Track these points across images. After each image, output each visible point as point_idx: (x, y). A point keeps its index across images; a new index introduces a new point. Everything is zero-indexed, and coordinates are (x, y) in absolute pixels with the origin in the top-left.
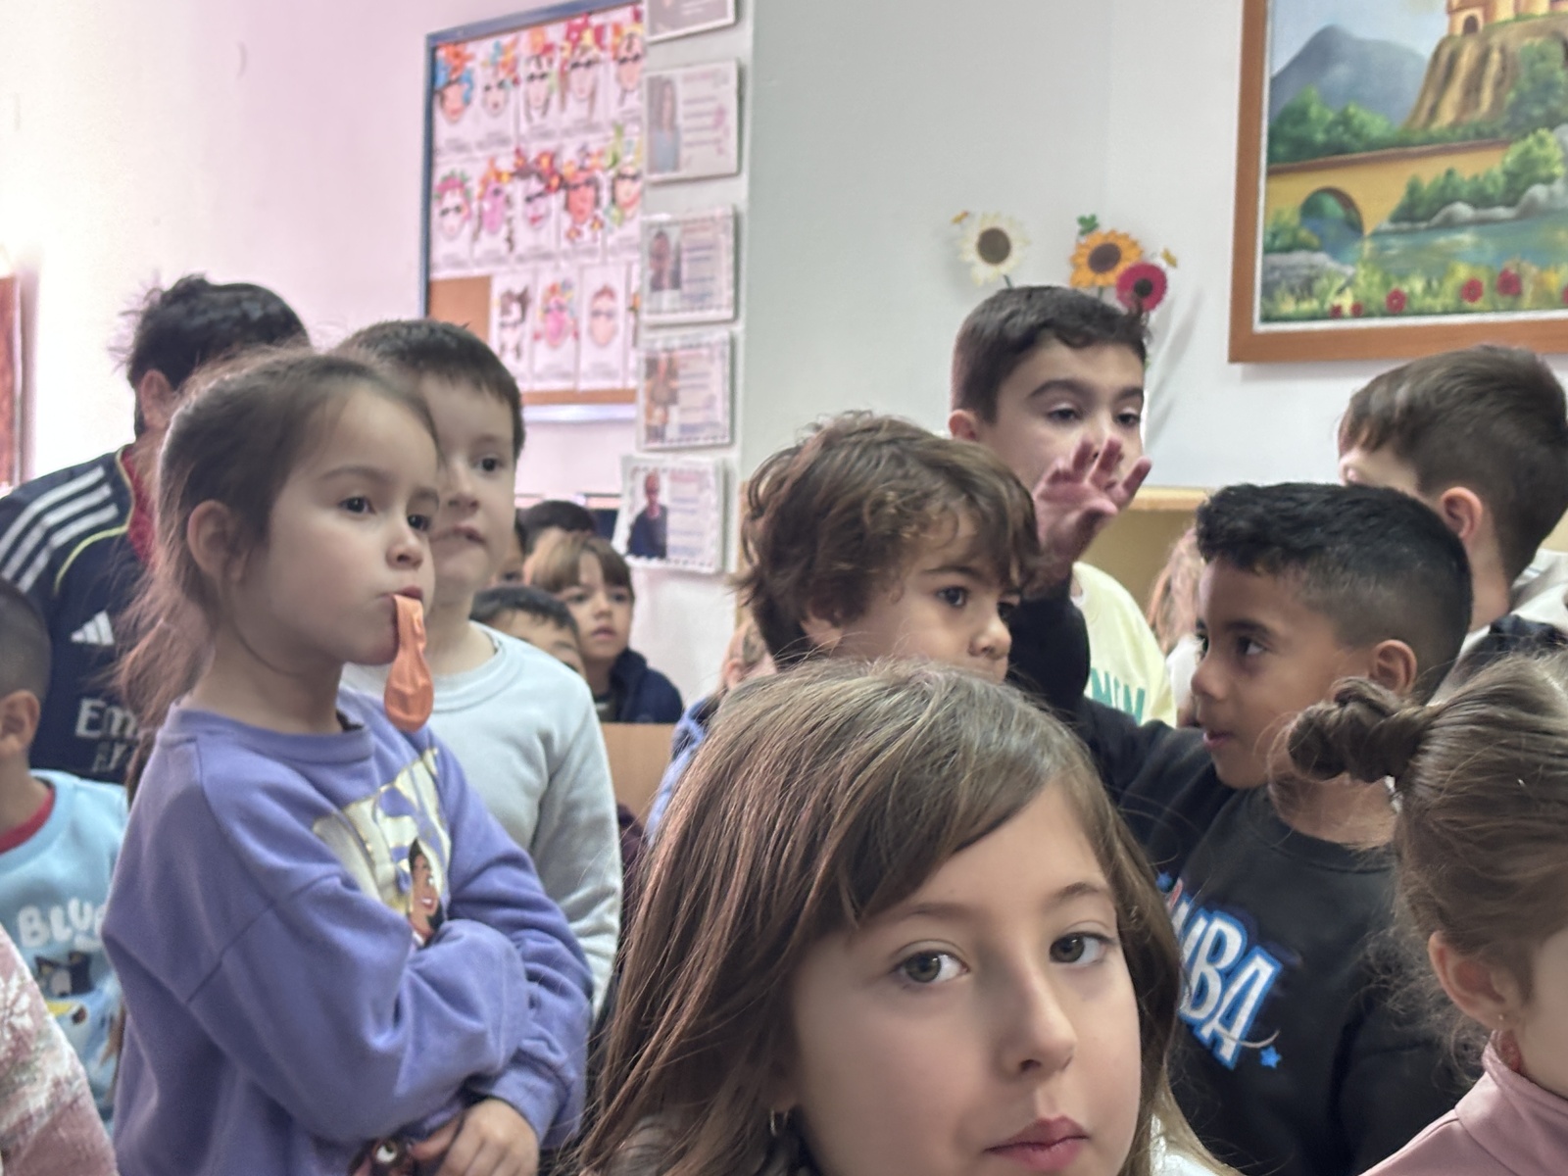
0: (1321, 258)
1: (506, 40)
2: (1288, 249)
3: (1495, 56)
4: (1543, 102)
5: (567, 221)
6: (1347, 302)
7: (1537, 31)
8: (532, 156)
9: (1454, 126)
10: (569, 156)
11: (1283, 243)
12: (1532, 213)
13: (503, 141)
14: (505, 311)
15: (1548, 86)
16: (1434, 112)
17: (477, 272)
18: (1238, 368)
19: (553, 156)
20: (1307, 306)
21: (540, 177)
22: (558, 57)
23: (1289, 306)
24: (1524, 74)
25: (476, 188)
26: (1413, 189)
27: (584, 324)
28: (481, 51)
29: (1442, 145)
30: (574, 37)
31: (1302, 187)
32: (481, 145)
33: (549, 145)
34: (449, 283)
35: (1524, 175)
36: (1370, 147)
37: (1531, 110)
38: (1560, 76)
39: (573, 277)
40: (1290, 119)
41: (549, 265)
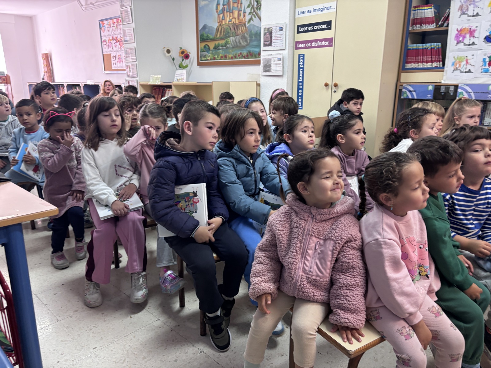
0: (206, 53)
1: (109, 21)
2: (203, 52)
3: (223, 29)
4: (228, 34)
5: (119, 46)
6: (209, 58)
7: (227, 26)
8: (114, 37)
9: (219, 37)
10: (119, 37)
12: (227, 48)
13: (110, 35)
14: (113, 58)
15: (228, 32)
16: (217, 35)
17: (109, 53)
18: (198, 66)
19: (117, 38)
20: (205, 59)
21: (115, 40)
22: (116, 24)
24: (226, 31)
25: (107, 42)
26: (215, 45)
27: (123, 60)
28: (106, 22)
29: (218, 40)
30: (117, 21)
31: (204, 44)
32: (107, 36)
33: (116, 36)
34: (106, 54)
35: (226, 43)
36: (210, 39)
37: (227, 36)
38: (230, 31)
39: (121, 54)
40: (202, 35)
41: (118, 52)
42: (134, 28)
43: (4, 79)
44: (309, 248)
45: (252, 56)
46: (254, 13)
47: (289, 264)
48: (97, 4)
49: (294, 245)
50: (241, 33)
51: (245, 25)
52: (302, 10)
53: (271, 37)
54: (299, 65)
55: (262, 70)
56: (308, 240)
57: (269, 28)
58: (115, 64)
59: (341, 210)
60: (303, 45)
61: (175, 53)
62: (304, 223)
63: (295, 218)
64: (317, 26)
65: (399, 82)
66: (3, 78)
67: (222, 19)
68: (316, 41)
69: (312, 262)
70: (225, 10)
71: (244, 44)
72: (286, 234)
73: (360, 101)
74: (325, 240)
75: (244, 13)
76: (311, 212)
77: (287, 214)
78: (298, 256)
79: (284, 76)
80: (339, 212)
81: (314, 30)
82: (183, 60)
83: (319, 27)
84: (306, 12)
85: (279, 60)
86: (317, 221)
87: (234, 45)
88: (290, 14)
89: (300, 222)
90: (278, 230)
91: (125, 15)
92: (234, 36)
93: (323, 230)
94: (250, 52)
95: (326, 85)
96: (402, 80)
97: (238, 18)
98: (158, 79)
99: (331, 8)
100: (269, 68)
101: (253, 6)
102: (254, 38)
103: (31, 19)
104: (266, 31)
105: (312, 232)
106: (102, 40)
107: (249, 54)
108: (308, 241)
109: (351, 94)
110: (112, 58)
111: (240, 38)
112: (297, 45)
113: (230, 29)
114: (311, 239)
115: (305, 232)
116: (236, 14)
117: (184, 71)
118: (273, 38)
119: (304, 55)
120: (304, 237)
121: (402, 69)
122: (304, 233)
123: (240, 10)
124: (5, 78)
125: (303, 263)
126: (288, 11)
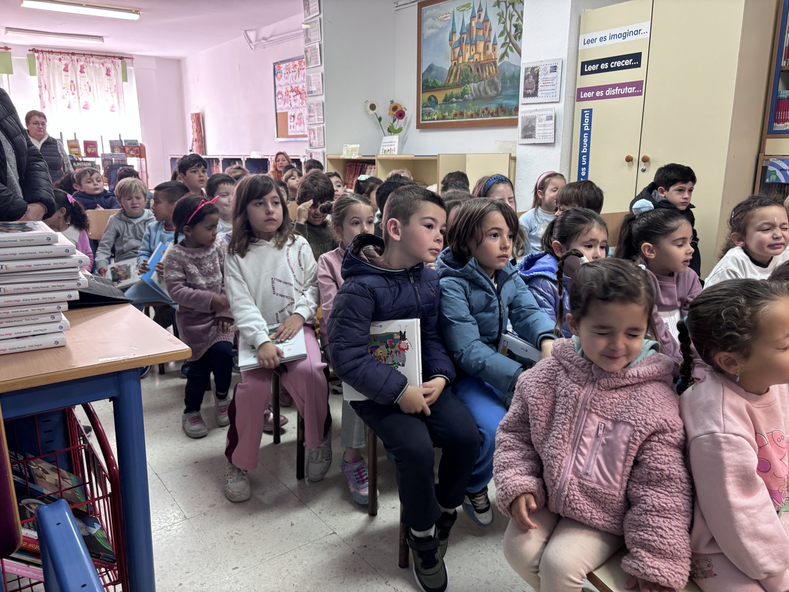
0: (431, 109)
1: (288, 64)
2: (426, 107)
3: (459, 70)
4: (467, 79)
5: (301, 101)
6: (435, 117)
7: (466, 65)
8: (294, 88)
9: (452, 83)
10: (300, 87)
11: (425, 106)
12: (465, 100)
13: (288, 85)
14: (291, 119)
15: (468, 76)
16: (449, 81)
17: (285, 111)
18: (418, 130)
19: (297, 88)
20: (429, 118)
21: (295, 92)
22: (297, 67)
23: (426, 118)
24: (464, 73)
25: (284, 94)
26: (446, 95)
27: (305, 121)
28: (283, 66)
29: (451, 87)
30: (300, 63)
31: (428, 95)
32: (284, 85)
33: (297, 85)
34: (280, 113)
35: (464, 93)
36: (439, 87)
37: (465, 80)
38: (470, 74)
39: (302, 112)
40: (426, 81)
41: (298, 110)
42: (323, 72)
43: (137, 151)
44: (585, 433)
45: (505, 112)
46: (511, 45)
47: (550, 458)
48: (272, 39)
49: (560, 425)
50: (489, 77)
51: (495, 63)
52: (590, 37)
53: (537, 82)
54: (582, 127)
55: (520, 135)
56: (584, 419)
57: (533, 68)
58: (292, 128)
59: (645, 373)
60: (590, 94)
61: (383, 110)
62: (579, 389)
63: (564, 380)
64: (615, 63)
65: (761, 155)
66: (135, 149)
67: (459, 56)
68: (613, 86)
69: (591, 457)
70: (463, 42)
71: (492, 93)
72: (545, 405)
73: (688, 186)
74: (615, 422)
75: (495, 44)
76: (592, 372)
77: (550, 372)
78: (566, 446)
79: (556, 144)
80: (642, 376)
81: (609, 69)
82: (394, 121)
83: (619, 64)
84: (598, 40)
85: (549, 118)
86: (601, 388)
87: (477, 96)
88: (569, 45)
89: (572, 387)
90: (533, 397)
91: (311, 54)
92: (477, 81)
93: (612, 403)
94: (501, 107)
95: (629, 160)
96: (768, 152)
97: (485, 53)
98: (355, 151)
99: (641, 32)
100: (532, 131)
101: (509, 34)
102: (508, 84)
103: (178, 63)
104: (529, 73)
105: (591, 406)
106: (277, 93)
107: (499, 109)
108: (584, 421)
109: (672, 175)
110: (289, 119)
111: (486, 84)
112: (579, 94)
113: (471, 70)
114: (590, 418)
115: (579, 404)
116: (481, 46)
117: (395, 138)
118: (540, 83)
119: (591, 110)
120: (577, 414)
121: (768, 131)
122: (576, 406)
123: (488, 40)
124: (138, 149)
125: (574, 458)
126: (567, 40)
